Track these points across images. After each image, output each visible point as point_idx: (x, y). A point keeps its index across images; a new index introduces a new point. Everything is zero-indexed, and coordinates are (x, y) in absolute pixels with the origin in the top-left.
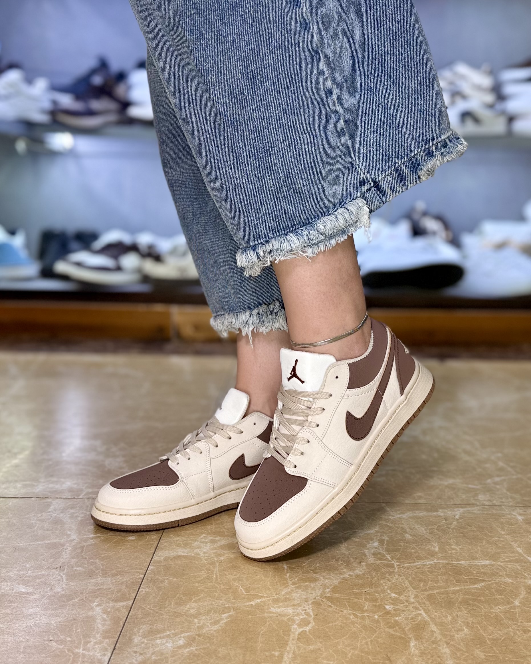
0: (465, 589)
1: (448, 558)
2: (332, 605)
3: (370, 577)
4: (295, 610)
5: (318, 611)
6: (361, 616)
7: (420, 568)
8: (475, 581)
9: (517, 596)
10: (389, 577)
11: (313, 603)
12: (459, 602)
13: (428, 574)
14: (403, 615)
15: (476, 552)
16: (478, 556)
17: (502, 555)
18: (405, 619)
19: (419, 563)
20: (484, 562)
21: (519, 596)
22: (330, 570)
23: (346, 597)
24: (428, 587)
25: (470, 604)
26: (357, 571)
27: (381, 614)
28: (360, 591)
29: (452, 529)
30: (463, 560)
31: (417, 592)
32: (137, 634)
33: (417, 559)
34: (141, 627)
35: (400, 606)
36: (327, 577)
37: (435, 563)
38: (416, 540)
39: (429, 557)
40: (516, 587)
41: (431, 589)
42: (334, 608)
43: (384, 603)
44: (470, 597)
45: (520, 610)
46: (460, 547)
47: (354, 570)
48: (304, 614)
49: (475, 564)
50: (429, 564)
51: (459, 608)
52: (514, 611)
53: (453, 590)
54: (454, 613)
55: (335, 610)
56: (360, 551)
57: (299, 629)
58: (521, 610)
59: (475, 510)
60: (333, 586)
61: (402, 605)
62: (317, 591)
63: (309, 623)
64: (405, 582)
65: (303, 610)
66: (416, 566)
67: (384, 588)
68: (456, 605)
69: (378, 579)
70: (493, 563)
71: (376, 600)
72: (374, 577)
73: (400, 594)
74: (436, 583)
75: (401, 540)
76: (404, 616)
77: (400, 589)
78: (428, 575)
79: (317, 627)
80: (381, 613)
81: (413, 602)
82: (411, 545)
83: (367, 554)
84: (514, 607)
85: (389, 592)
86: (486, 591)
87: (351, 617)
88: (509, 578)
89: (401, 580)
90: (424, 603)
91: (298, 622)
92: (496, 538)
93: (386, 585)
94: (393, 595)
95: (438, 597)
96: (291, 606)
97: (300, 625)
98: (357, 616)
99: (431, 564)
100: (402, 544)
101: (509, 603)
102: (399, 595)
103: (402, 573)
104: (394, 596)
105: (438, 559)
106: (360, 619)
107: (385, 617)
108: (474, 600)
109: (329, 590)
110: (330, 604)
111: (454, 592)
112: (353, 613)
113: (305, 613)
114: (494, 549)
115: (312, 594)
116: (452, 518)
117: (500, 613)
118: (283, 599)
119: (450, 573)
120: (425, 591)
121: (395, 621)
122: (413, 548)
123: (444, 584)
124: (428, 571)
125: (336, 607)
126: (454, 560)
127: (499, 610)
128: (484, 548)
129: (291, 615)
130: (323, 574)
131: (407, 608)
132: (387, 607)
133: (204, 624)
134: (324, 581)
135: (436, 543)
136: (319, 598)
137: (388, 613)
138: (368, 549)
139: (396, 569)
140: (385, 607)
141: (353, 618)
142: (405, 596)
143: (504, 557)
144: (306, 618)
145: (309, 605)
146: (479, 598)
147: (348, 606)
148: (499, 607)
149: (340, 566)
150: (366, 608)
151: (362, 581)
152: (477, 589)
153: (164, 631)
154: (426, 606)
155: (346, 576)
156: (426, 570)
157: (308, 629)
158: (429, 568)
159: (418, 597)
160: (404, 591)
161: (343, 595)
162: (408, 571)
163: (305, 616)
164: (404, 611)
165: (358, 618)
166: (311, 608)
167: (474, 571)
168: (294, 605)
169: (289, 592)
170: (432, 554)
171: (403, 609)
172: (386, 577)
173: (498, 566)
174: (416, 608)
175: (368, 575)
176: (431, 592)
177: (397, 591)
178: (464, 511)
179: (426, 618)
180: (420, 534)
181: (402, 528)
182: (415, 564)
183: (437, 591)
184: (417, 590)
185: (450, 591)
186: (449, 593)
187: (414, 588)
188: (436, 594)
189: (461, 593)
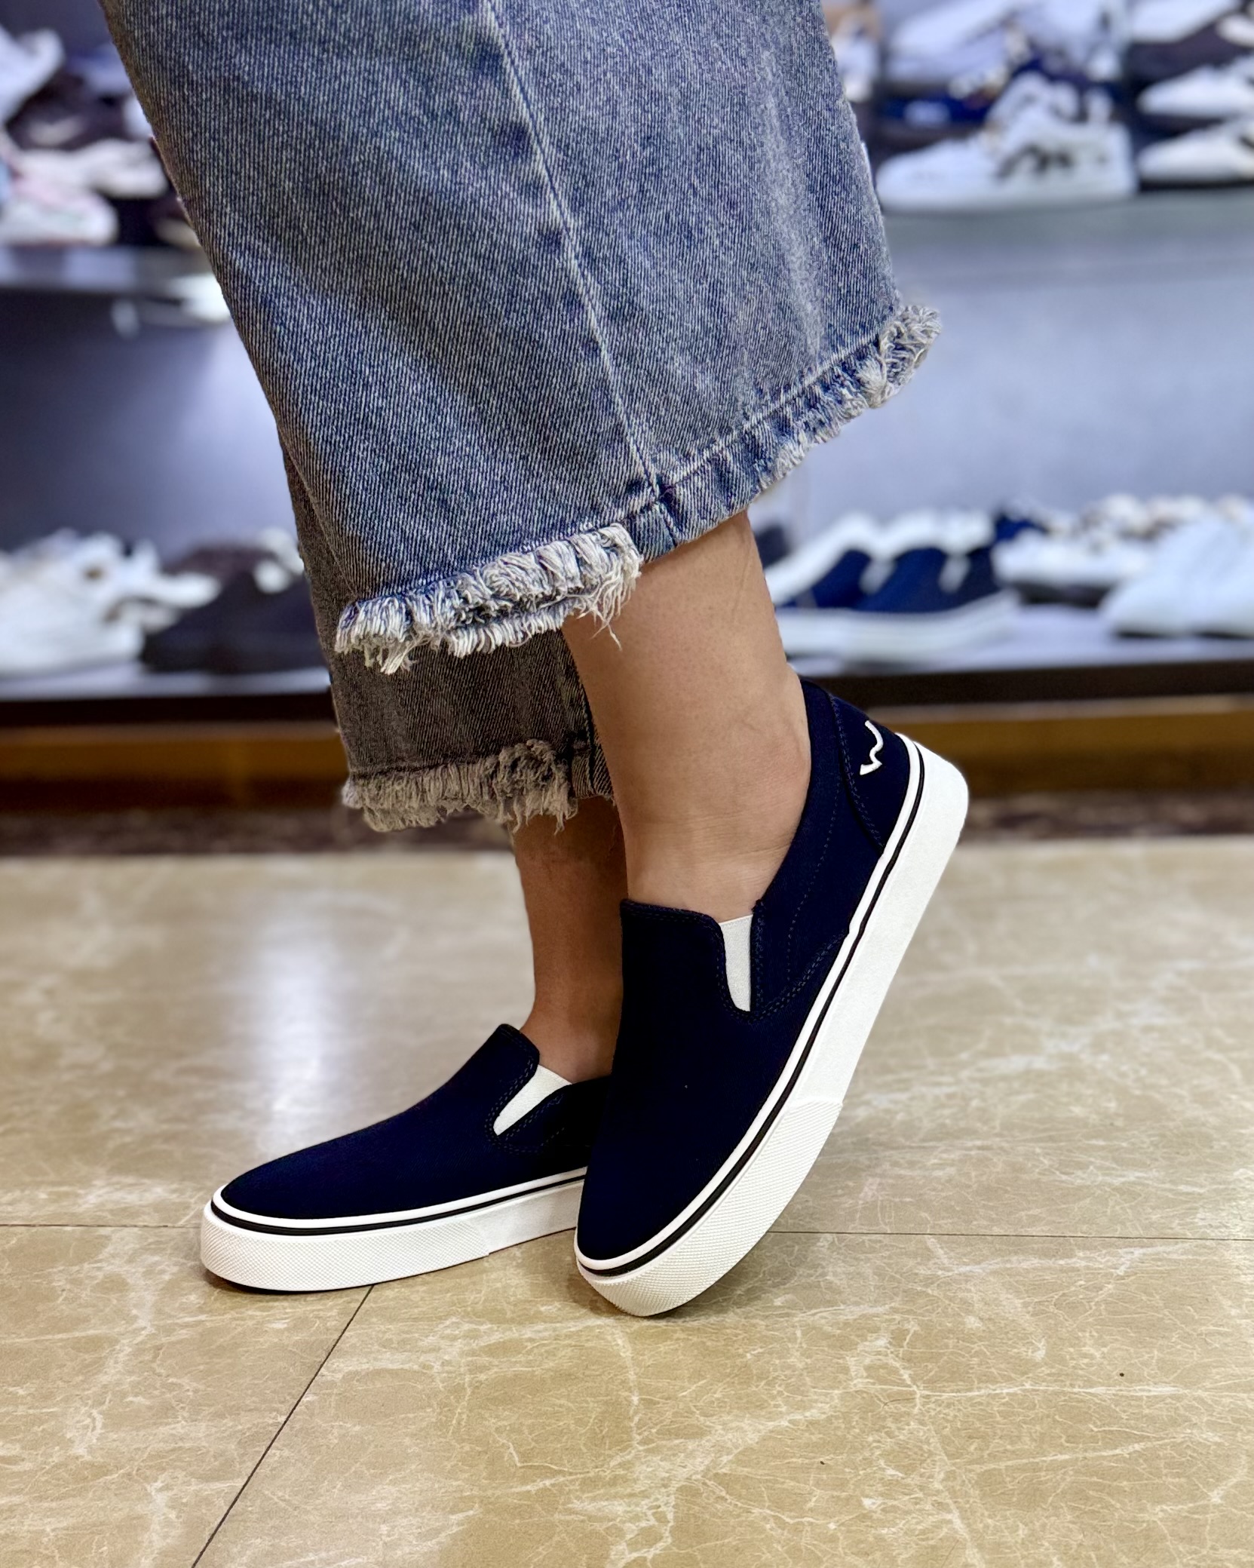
0: (1085, 1458)
1: (1062, 1378)
2: (728, 1497)
3: (843, 1426)
4: (633, 1507)
5: (689, 1509)
6: (794, 1524)
7: (980, 1404)
8: (1114, 1439)
9: (1220, 1479)
10: (893, 1426)
11: (680, 1489)
12: (1058, 1491)
13: (999, 1418)
14: (904, 1522)
15: (1145, 1364)
16: (1146, 1374)
17: (1214, 1371)
18: (906, 1533)
19: (983, 1392)
20: (1157, 1391)
21: (1227, 1479)
22: (747, 1408)
23: (768, 1475)
24: (988, 1452)
25: (1087, 1498)
26: (814, 1411)
27: (845, 1518)
28: (807, 1461)
29: (1097, 1304)
30: (1103, 1386)
31: (954, 1464)
33: (980, 1381)
35: (902, 1501)
36: (734, 1425)
37: (1024, 1391)
38: (990, 1332)
39: (1013, 1375)
40: (1228, 1456)
41: (993, 1457)
42: (731, 1504)
43: (863, 1492)
44: (1095, 1479)
45: (1217, 1514)
46: (1105, 1350)
47: (805, 1409)
48: (652, 1518)
49: (1132, 1394)
50: (1008, 1394)
51: (1055, 1508)
52: (1201, 1517)
53: (1051, 1461)
54: (1037, 1520)
55: (731, 1507)
56: (835, 1360)
57: (631, 1552)
58: (1222, 1516)
59: (1174, 1251)
60: (740, 1449)
61: (907, 1497)
62: (699, 1460)
63: (659, 1538)
64: (931, 1440)
65: (650, 1508)
66: (971, 1399)
67: (872, 1455)
68: (1051, 1498)
69: (864, 1432)
70: (1182, 1391)
71: (842, 1485)
72: (854, 1427)
73: (908, 1470)
74: (1012, 1443)
75: (950, 1331)
76: (904, 1525)
77: (914, 1456)
78: (998, 1423)
79: (675, 1549)
80: (847, 1518)
81: (938, 1492)
82: (975, 1345)
83: (853, 1369)
84: (1204, 1509)
85: (883, 1465)
86: (1140, 1464)
87: (768, 1526)
88: (1214, 1431)
89: (921, 1434)
90: (967, 1494)
91: (632, 1536)
92: (1212, 1328)
93: (878, 1448)
94: (890, 1472)
95: (1008, 1479)
96: (622, 1497)
97: (633, 1545)
98: (785, 1523)
99: (1015, 1394)
100: (951, 1342)
101: (1193, 1498)
102: (905, 1473)
103: (930, 1417)
104: (892, 1476)
105: (1036, 1380)
106: (789, 1532)
107: (854, 1528)
108: (1101, 1488)
109: (730, 1457)
110: (723, 1494)
111: (1054, 1467)
112: (773, 1516)
113: (654, 1514)
114: (1195, 1354)
115: (684, 1467)
116: (1106, 1275)
117: (1159, 1522)
118: (607, 1479)
119: (1057, 1417)
120: (977, 1464)
121: (880, 1539)
122: (977, 1354)
123: (1034, 1444)
124: (999, 1412)
125: (736, 1502)
126: (1079, 1382)
127: (1161, 1515)
128: (1171, 1353)
129: (618, 1520)
130: (726, 1418)
131: (918, 1507)
132: (867, 1502)
133: (401, 1537)
134: (723, 1436)
135: (1043, 1341)
136: (699, 1477)
137: (865, 1517)
138: (858, 1354)
139: (919, 1406)
140: (860, 1505)
141: (772, 1529)
143: (1218, 1377)
144: (651, 1527)
145: (668, 1496)
146: (1115, 1483)
147: (766, 1498)
148: (1165, 1507)
149: (774, 1398)
150: (811, 1504)
151: (821, 1436)
152: (1117, 1458)
154: (968, 1502)
155: (782, 1423)
156: (996, 1409)
157: (650, 1554)
158: (1004, 1404)
159: (955, 1480)
160: (923, 1462)
161: (761, 1472)
162: (946, 1411)
163: (653, 1522)
164: (908, 1513)
165: (783, 1529)
166: (673, 1503)
167: (1124, 1412)
168: (631, 1495)
169: (629, 1462)
170: (1024, 1368)
171: (906, 1509)
172: (884, 1427)
173: (1195, 1399)
174: (940, 1506)
175: (841, 1421)
176: (992, 1466)
177: (905, 1462)
178: (1144, 1254)
179: (961, 1532)
180: (1007, 1315)
181: (964, 1301)
182: (970, 1394)
183: (1010, 1463)
184: (958, 1460)
185: (1045, 1464)
186: (1040, 1470)
187: (950, 1456)
188: (1004, 1471)
189: (1072, 1470)
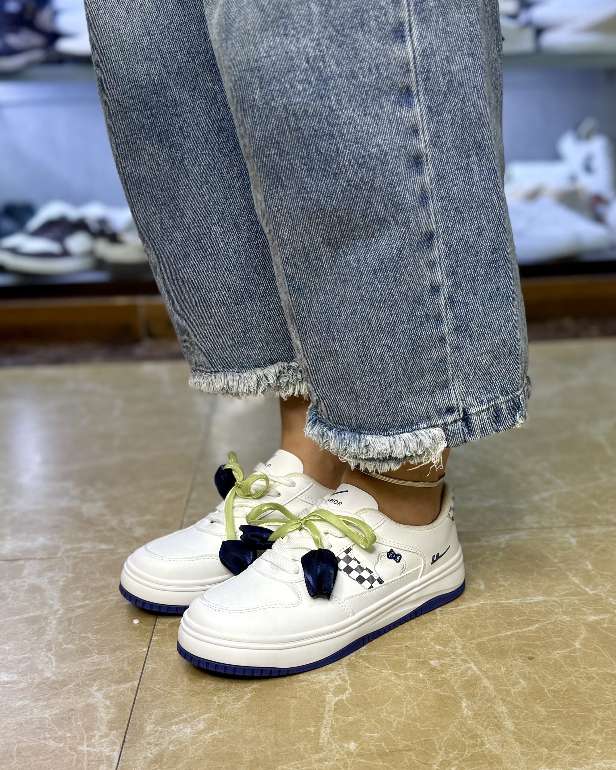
0: (518, 633)
1: (495, 597)
2: (370, 666)
4: (329, 675)
5: (354, 674)
6: (404, 676)
7: (465, 612)
8: (529, 622)
9: (576, 637)
10: (431, 626)
11: (347, 665)
12: (512, 649)
13: (475, 618)
15: (528, 587)
16: (529, 592)
17: (557, 588)
18: (454, 675)
19: (464, 606)
20: (537, 599)
21: (579, 636)
23: (383, 653)
24: (476, 634)
25: (525, 651)
28: (399, 645)
30: (513, 598)
31: (464, 641)
32: (149, 721)
34: (151, 712)
37: (481, 604)
39: (474, 597)
40: (576, 626)
41: (479, 636)
43: (429, 658)
44: (525, 642)
45: (581, 653)
46: (509, 582)
49: (527, 601)
50: (475, 606)
51: (513, 656)
52: (574, 655)
53: (504, 635)
54: (508, 663)
55: (373, 671)
57: (335, 697)
58: (583, 653)
59: (523, 535)
61: (448, 659)
63: (346, 689)
64: (450, 631)
65: (337, 675)
66: (461, 610)
67: (427, 640)
68: (510, 653)
69: (419, 630)
70: (547, 598)
71: (419, 656)
72: (415, 628)
73: (445, 645)
74: (484, 628)
76: (452, 671)
77: (445, 639)
78: (476, 620)
79: (355, 694)
80: (426, 671)
81: (461, 655)
84: (575, 651)
85: (433, 645)
86: (541, 633)
87: (393, 678)
88: (566, 615)
89: (444, 628)
90: (474, 654)
91: (333, 689)
92: (549, 568)
93: (428, 636)
94: (438, 647)
95: (489, 646)
97: (335, 694)
98: (399, 676)
99: (478, 606)
101: (568, 646)
102: (444, 647)
103: (446, 620)
104: (439, 649)
105: (485, 599)
106: (403, 680)
107: (431, 675)
108: (529, 646)
110: (367, 665)
111: (506, 638)
112: (394, 673)
113: (339, 678)
114: (546, 581)
116: (498, 548)
117: (559, 659)
119: (500, 615)
120: (474, 640)
121: (444, 679)
123: (494, 629)
124: (475, 615)
125: (374, 668)
127: (558, 655)
128: (536, 582)
129: (324, 683)
131: (455, 662)
132: (432, 662)
133: (225, 702)
137: (434, 669)
139: (439, 615)
140: (430, 664)
141: (395, 679)
142: (451, 647)
143: (559, 590)
144: (340, 684)
145: (343, 668)
146: (534, 643)
147: (387, 665)
148: (558, 651)
150: (408, 666)
152: (531, 631)
153: (180, 714)
154: (475, 658)
156: (472, 614)
157: (344, 697)
158: (475, 611)
159: (466, 648)
160: (450, 641)
162: (452, 617)
163: (340, 682)
165: (400, 679)
166: (346, 672)
167: (527, 610)
170: (477, 594)
171: (450, 664)
172: (428, 627)
173: (554, 602)
174: (464, 661)
176: (480, 640)
177: (442, 642)
178: (510, 538)
179: (477, 672)
182: (459, 608)
183: (487, 638)
184: (465, 639)
185: (502, 637)
186: (501, 640)
187: (461, 637)
188: (486, 642)
189: (514, 638)
